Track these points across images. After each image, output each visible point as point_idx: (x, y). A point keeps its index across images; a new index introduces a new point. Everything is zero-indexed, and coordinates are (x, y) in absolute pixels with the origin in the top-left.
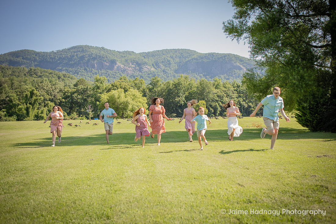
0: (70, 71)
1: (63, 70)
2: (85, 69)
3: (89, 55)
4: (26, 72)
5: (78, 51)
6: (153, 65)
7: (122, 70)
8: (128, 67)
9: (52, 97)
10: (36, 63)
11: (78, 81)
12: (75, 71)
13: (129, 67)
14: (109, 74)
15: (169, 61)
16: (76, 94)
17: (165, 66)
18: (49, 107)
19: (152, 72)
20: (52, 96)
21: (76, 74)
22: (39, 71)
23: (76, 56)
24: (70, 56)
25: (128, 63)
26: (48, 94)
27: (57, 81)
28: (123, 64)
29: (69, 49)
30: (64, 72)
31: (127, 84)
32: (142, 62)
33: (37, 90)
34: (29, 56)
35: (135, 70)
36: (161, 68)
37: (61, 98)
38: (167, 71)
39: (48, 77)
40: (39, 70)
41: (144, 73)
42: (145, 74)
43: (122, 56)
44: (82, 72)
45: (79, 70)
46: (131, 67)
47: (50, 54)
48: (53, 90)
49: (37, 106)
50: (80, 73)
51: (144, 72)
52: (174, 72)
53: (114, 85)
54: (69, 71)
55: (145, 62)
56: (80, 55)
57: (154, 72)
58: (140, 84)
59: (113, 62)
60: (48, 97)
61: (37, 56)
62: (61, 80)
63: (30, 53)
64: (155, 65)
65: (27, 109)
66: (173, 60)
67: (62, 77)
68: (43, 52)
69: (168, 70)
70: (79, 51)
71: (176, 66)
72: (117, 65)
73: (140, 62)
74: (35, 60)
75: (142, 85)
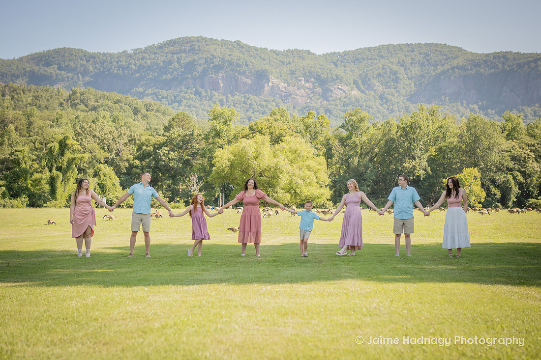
0: (163, 98)
1: (148, 95)
2: (197, 93)
3: (206, 58)
4: (64, 98)
5: (181, 51)
6: (355, 82)
7: (283, 94)
8: (295, 88)
9: (111, 155)
10: (87, 79)
11: (173, 119)
12: (173, 98)
13: (299, 89)
14: (251, 104)
15: (395, 73)
16: (165, 149)
17: (386, 85)
18: (102, 177)
19: (353, 99)
20: (111, 151)
21: (177, 104)
22: (92, 97)
23: (178, 62)
24: (163, 62)
25: (296, 78)
26: (103, 148)
27: (130, 120)
28: (286, 81)
29: (161, 47)
30: (148, 100)
32: (330, 76)
33: (79, 138)
34: (72, 64)
35: (312, 95)
36: (375, 91)
37: (132, 157)
38: (389, 97)
39: (110, 109)
40: (92, 94)
41: (333, 102)
42: (336, 105)
43: (283, 63)
44: (190, 99)
45: (182, 94)
46: (304, 88)
47: (118, 58)
48: (114, 139)
49: (73, 174)
50: (185, 102)
51: (334, 100)
52: (408, 100)
54: (160, 97)
55: (337, 75)
56: (186, 59)
57: (357, 100)
59: (261, 76)
60: (102, 155)
61: (90, 63)
62: (139, 116)
63: (75, 56)
64: (360, 83)
65: (52, 182)
66: (405, 69)
68: (104, 54)
69: (393, 95)
70: (185, 51)
71: (413, 84)
72: (270, 84)
73: (324, 76)
74: (85, 73)
75: (324, 128)
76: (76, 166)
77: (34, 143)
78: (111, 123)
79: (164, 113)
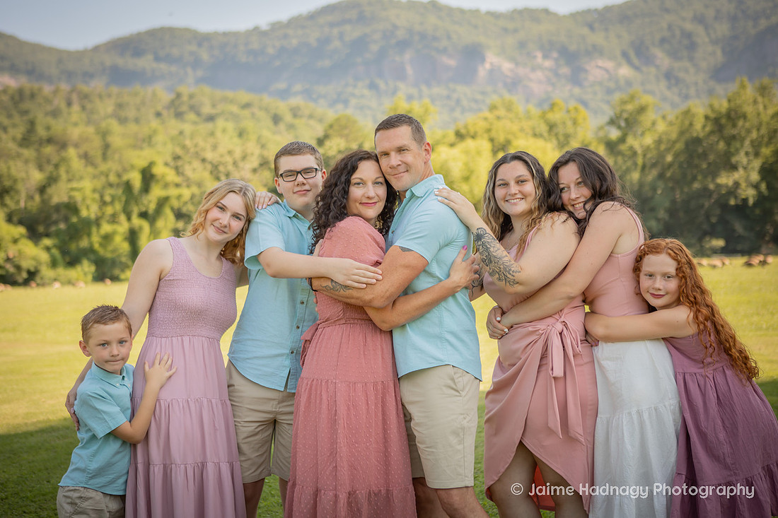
0: (320, 97)
1: (295, 94)
2: (373, 86)
3: (384, 32)
4: (163, 104)
5: (345, 22)
6: (625, 55)
7: (509, 80)
8: (528, 69)
10: (200, 73)
11: (332, 126)
12: (335, 96)
13: (533, 69)
14: (458, 100)
15: (690, 36)
17: (674, 55)
19: (622, 82)
21: (341, 106)
22: (206, 100)
23: (340, 40)
24: (317, 40)
25: (528, 54)
28: (511, 59)
30: (296, 101)
31: (515, 128)
32: (583, 47)
33: (180, 163)
34: (175, 52)
35: (555, 80)
36: (657, 67)
38: (682, 75)
39: (235, 118)
40: (206, 96)
41: (590, 89)
42: (595, 93)
43: (506, 30)
44: (362, 96)
45: (350, 89)
46: (541, 69)
47: (246, 39)
48: (235, 163)
50: (353, 101)
51: (591, 86)
52: (712, 78)
53: (463, 131)
54: (315, 96)
55: (593, 45)
56: (353, 33)
57: (629, 83)
58: (569, 123)
59: (473, 54)
61: (204, 48)
62: (282, 126)
63: (180, 39)
64: (632, 54)
65: (133, 237)
66: (706, 29)
67: (288, 118)
69: (687, 72)
70: (350, 22)
71: (719, 53)
72: (487, 66)
73: (573, 48)
74: (197, 63)
75: (579, 129)
76: (172, 209)
77: (107, 176)
78: (236, 140)
79: (321, 120)
